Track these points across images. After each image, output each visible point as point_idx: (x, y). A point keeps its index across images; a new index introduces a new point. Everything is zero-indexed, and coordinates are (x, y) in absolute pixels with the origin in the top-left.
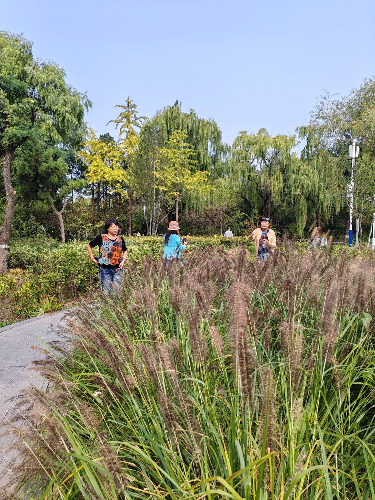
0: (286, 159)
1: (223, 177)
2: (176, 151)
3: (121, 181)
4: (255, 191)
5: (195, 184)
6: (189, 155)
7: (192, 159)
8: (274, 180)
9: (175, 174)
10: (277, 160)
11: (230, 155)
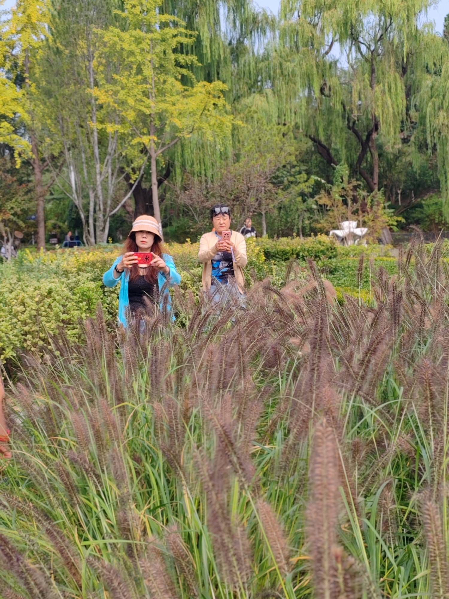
0: (408, 39)
1: (260, 92)
2: (142, 34)
3: (11, 116)
4: (340, 123)
5: (193, 114)
6: (174, 43)
7: (182, 53)
8: (383, 92)
9: (143, 92)
10: (386, 44)
11: (274, 38)
